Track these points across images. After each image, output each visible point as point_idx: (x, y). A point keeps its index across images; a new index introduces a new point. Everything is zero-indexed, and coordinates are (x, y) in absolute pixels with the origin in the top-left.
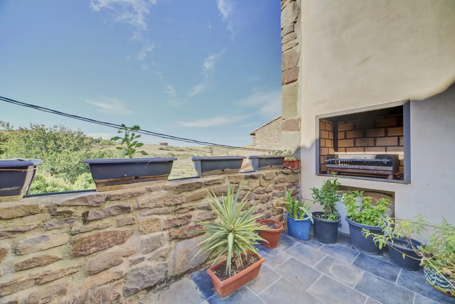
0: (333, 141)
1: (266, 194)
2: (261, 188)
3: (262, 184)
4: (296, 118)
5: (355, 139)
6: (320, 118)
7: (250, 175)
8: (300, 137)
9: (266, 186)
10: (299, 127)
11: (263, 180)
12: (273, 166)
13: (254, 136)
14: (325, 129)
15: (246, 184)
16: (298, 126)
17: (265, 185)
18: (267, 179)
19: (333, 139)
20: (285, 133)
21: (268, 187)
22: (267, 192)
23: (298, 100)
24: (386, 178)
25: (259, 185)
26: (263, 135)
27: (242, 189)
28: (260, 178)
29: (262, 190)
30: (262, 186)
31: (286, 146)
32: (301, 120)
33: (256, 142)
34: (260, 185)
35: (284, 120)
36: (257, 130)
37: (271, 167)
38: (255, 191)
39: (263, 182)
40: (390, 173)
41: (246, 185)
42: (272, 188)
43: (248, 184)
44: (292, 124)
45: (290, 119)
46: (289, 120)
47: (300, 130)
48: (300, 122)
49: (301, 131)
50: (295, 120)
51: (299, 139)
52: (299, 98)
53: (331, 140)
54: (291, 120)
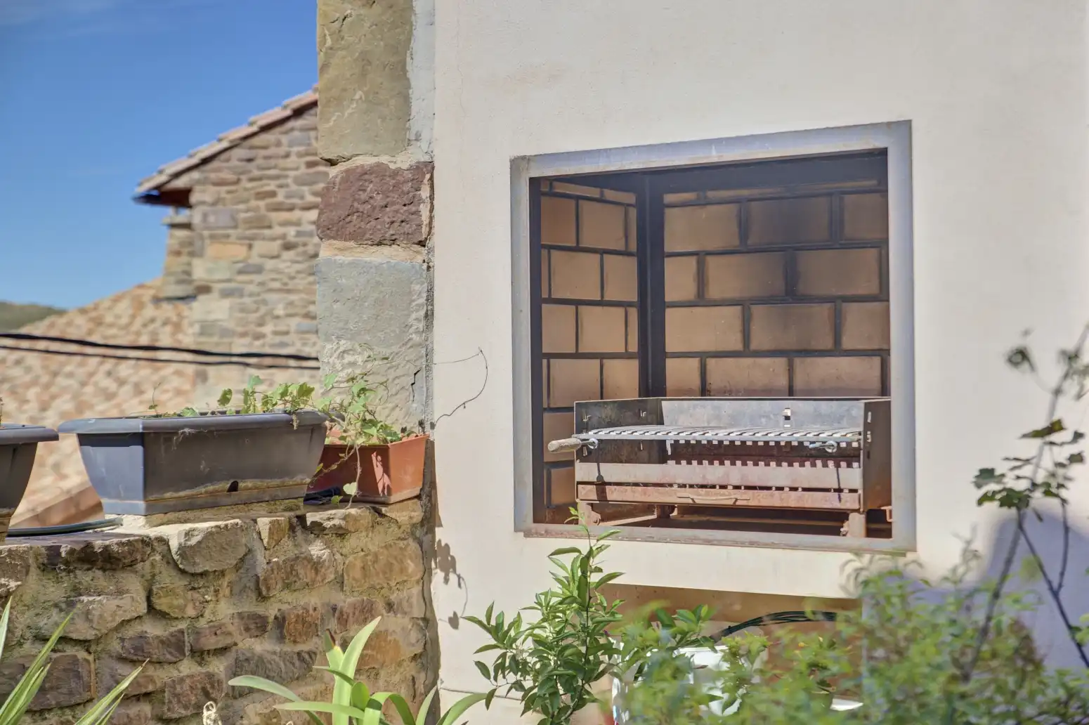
0: (634, 313)
1: (188, 667)
2: (154, 629)
3: (161, 603)
4: (404, 161)
5: (744, 305)
6: (536, 173)
7: (78, 548)
8: (430, 291)
9: (191, 612)
10: (420, 225)
11: (168, 578)
12: (241, 485)
13: (183, 215)
14: (578, 242)
15: (56, 605)
16: (417, 213)
17: (182, 608)
18: (199, 570)
19: (634, 298)
20: (340, 258)
21: (202, 623)
22: (200, 655)
23: (418, 45)
24: (836, 531)
25: (142, 608)
26: (262, 204)
27: (28, 635)
28: (148, 563)
29: (163, 642)
30: (163, 616)
31: (344, 344)
32: (431, 179)
33: (200, 271)
34: (151, 608)
35: (333, 171)
36: (205, 161)
37: (234, 488)
38: (115, 646)
39: (170, 592)
40: (849, 501)
41: (54, 611)
42: (234, 628)
43: (71, 604)
44: (379, 200)
45: (367, 161)
46: (364, 174)
47: (429, 244)
48: (425, 193)
49: (431, 251)
50: (396, 173)
51: (423, 300)
52: (419, 32)
53: (620, 311)
54: (379, 171)
